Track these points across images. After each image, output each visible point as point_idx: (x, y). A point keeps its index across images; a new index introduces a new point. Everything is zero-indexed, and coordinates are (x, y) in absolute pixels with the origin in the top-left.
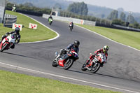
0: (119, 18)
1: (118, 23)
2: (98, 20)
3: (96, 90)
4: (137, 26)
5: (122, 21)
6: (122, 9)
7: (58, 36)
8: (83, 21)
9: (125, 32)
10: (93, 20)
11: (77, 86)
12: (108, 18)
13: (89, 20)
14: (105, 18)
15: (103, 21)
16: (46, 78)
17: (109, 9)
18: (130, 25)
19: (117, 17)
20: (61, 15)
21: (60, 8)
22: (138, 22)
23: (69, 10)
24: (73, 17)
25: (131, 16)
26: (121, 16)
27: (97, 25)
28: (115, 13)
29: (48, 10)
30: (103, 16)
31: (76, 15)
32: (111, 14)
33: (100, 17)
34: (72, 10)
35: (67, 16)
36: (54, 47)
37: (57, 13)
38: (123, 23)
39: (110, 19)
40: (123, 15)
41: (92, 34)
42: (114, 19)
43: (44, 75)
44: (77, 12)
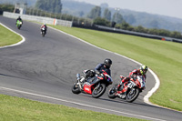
0: (102, 16)
1: (101, 23)
2: (75, 20)
3: (73, 111)
4: (126, 26)
5: (106, 20)
6: (107, 5)
7: (24, 40)
8: (56, 20)
9: (111, 34)
10: (69, 19)
11: (48, 105)
12: (88, 17)
13: (63, 19)
14: (85, 17)
15: (82, 21)
16: (8, 95)
17: (89, 5)
18: (117, 25)
19: (99, 15)
20: (26, 13)
21: (26, 4)
22: (128, 22)
23: (37, 6)
24: (43, 15)
25: (118, 14)
26: (105, 14)
27: (74, 25)
28: (97, 10)
29: (10, 6)
30: (82, 14)
31: (46, 13)
32: (93, 11)
33: (78, 16)
34: (41, 7)
35: (35, 14)
36: (18, 54)
37: (21, 10)
38: (108, 23)
39: (91, 18)
40: (108, 13)
41: (68, 37)
42: (97, 17)
43: (6, 91)
44: (47, 9)
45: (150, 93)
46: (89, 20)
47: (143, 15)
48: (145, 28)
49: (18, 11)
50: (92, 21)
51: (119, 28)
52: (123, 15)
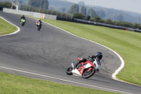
0: (80, 11)
1: (79, 17)
2: (59, 14)
3: (57, 85)
4: (98, 19)
5: (83, 14)
6: (83, 3)
7: (19, 30)
8: (44, 15)
9: (87, 26)
10: (54, 14)
12: (68, 12)
13: (49, 13)
14: (66, 12)
15: (64, 15)
16: (7, 73)
17: (70, 3)
18: (91, 18)
19: (78, 11)
20: (21, 9)
21: (20, 2)
22: (99, 16)
23: (29, 3)
24: (34, 11)
25: (92, 10)
26: (82, 10)
27: (58, 19)
28: (76, 7)
29: (8, 3)
30: (64, 10)
31: (36, 9)
32: (72, 8)
33: (61, 11)
34: (33, 4)
35: (28, 10)
36: (14, 41)
37: (17, 7)
38: (84, 17)
39: (71, 13)
40: (84, 9)
41: (54, 28)
42: (75, 12)
44: (37, 6)
45: (117, 72)
46: (69, 14)
47: (111, 11)
48: (113, 21)
49: (14, 8)
50: (72, 16)
51: (93, 21)
52: (96, 10)
